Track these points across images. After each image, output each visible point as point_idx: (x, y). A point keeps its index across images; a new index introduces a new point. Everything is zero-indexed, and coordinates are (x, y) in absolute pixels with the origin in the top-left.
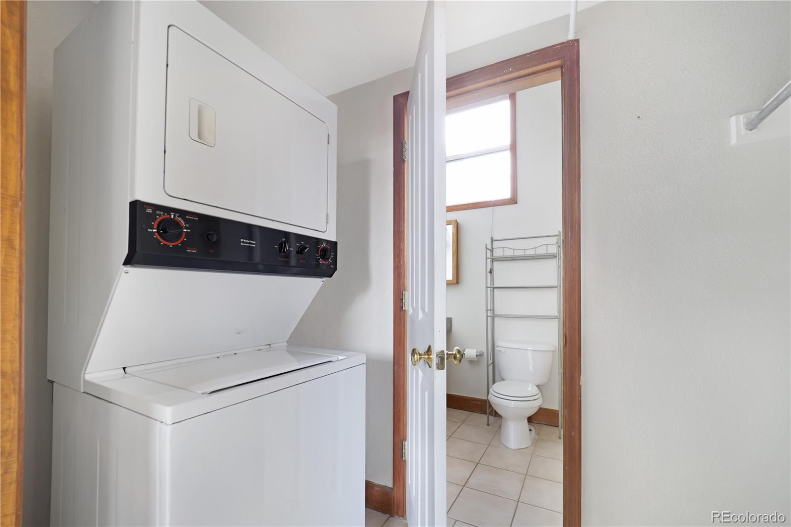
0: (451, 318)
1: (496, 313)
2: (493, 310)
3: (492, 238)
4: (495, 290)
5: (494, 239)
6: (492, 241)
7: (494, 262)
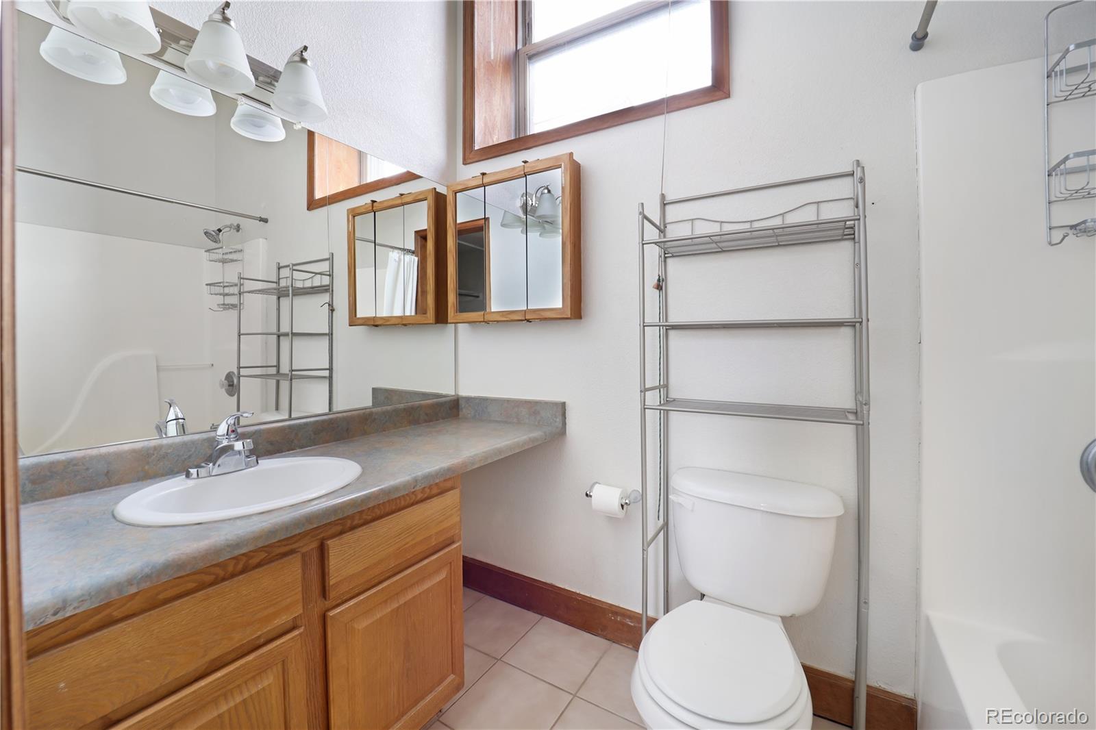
0: (564, 404)
1: (673, 395)
2: (664, 386)
3: (663, 196)
4: (672, 333)
5: (669, 198)
6: (664, 205)
7: (669, 261)
